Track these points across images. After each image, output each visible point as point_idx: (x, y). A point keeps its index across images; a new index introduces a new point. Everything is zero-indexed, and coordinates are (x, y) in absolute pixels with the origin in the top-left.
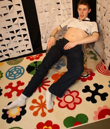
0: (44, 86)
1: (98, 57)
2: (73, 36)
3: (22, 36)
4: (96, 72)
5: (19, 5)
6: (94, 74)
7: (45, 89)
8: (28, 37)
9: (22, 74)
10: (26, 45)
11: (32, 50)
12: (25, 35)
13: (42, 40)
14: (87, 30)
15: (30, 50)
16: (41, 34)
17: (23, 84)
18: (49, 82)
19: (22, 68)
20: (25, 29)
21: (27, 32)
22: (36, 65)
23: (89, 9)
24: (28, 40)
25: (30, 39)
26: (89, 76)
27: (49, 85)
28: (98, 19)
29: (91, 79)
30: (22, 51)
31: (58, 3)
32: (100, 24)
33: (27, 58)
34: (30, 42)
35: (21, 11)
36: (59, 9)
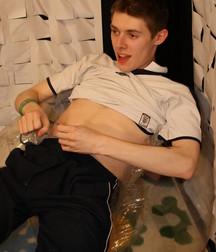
36: (45, 18)
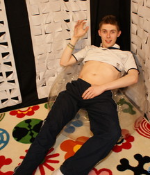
0: (49, 164)
1: (135, 109)
2: (95, 75)
3: (4, 75)
4: (135, 135)
5: (2, 22)
6: (132, 139)
7: (52, 169)
8: (14, 76)
9: (6, 143)
10: (10, 90)
11: (20, 98)
12: (8, 74)
13: (38, 81)
14: (118, 65)
15: (16, 98)
16: (37, 71)
17: (9, 161)
18: (57, 155)
19: (4, 131)
20: (9, 64)
21: (13, 68)
22: (30, 126)
23: (119, 31)
24: (13, 81)
25: (17, 81)
26: (125, 141)
27: (57, 162)
28: (134, 47)
29: (128, 146)
30: (3, 101)
31: (68, 21)
32: (137, 56)
33: (11, 114)
34: (16, 86)
35: (5, 33)
36: (69, 31)
